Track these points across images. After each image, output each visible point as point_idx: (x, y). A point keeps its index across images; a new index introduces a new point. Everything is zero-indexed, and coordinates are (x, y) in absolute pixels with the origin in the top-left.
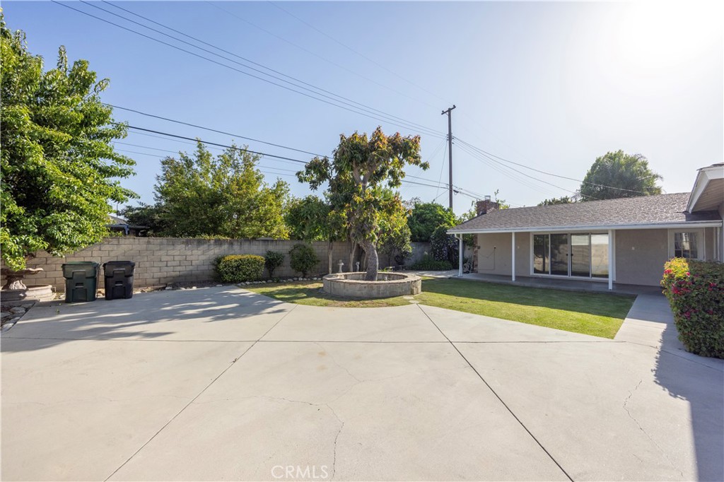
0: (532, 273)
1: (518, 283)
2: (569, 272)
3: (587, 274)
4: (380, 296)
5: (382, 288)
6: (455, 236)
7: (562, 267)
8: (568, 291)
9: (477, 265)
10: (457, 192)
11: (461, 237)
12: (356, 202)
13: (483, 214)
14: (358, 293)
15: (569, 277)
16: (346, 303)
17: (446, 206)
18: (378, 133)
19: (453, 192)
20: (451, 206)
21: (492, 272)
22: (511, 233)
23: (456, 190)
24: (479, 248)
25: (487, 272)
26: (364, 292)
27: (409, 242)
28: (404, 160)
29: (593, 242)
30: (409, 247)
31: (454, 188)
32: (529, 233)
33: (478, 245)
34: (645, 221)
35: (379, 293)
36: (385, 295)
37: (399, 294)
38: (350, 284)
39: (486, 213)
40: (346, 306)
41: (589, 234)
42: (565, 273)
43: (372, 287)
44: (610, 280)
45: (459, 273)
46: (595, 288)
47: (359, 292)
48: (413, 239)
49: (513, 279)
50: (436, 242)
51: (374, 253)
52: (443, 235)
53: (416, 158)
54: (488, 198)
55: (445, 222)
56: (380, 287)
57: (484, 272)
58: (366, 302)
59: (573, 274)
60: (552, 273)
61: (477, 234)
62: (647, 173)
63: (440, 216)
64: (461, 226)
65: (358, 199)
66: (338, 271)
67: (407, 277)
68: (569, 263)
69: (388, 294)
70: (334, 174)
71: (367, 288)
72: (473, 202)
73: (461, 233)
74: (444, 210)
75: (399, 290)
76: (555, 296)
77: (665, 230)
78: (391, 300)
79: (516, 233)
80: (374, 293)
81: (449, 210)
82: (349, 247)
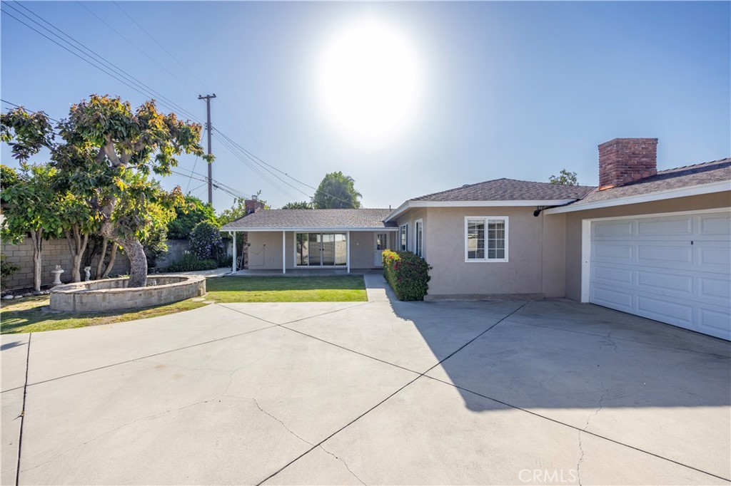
0: (295, 266)
1: (289, 275)
2: (322, 263)
3: (332, 264)
4: (163, 302)
5: (165, 293)
6: (230, 233)
7: (316, 260)
8: (325, 277)
9: (247, 262)
10: (217, 187)
11: (235, 234)
12: (119, 188)
13: (251, 212)
14: (130, 304)
15: (322, 267)
16: (119, 317)
17: (205, 201)
18: (150, 107)
19: (213, 187)
20: (210, 200)
21: (264, 268)
22: (282, 232)
23: (216, 184)
24: (249, 245)
25: (258, 268)
26: (139, 301)
27: (164, 240)
28: (181, 147)
29: (336, 240)
30: (164, 246)
31: (213, 182)
32: (293, 232)
33: (249, 242)
34: (366, 226)
35: (160, 300)
36: (168, 301)
37: (185, 297)
38: (114, 293)
39: (254, 212)
40: (121, 320)
41: (334, 233)
42: (319, 264)
43: (151, 294)
44: (348, 266)
45: (234, 271)
46: (339, 273)
47: (131, 302)
48: (169, 237)
49: (284, 272)
50: (199, 239)
51: (140, 254)
52: (207, 232)
53: (197, 148)
54: (255, 198)
55: (206, 218)
56: (161, 292)
57: (254, 268)
58: (148, 311)
59: (324, 264)
60: (310, 265)
61: (247, 232)
62: (352, 190)
63: (200, 211)
64: (233, 223)
65: (121, 183)
66: (72, 280)
67: (186, 279)
68: (321, 257)
69: (172, 299)
70: (60, 141)
71: (143, 296)
72: (235, 199)
73: (234, 231)
74: (203, 204)
75: (186, 293)
76: (320, 281)
77: (372, 233)
78: (179, 304)
79: (286, 232)
80: (154, 300)
81: (209, 205)
82: (73, 247)
